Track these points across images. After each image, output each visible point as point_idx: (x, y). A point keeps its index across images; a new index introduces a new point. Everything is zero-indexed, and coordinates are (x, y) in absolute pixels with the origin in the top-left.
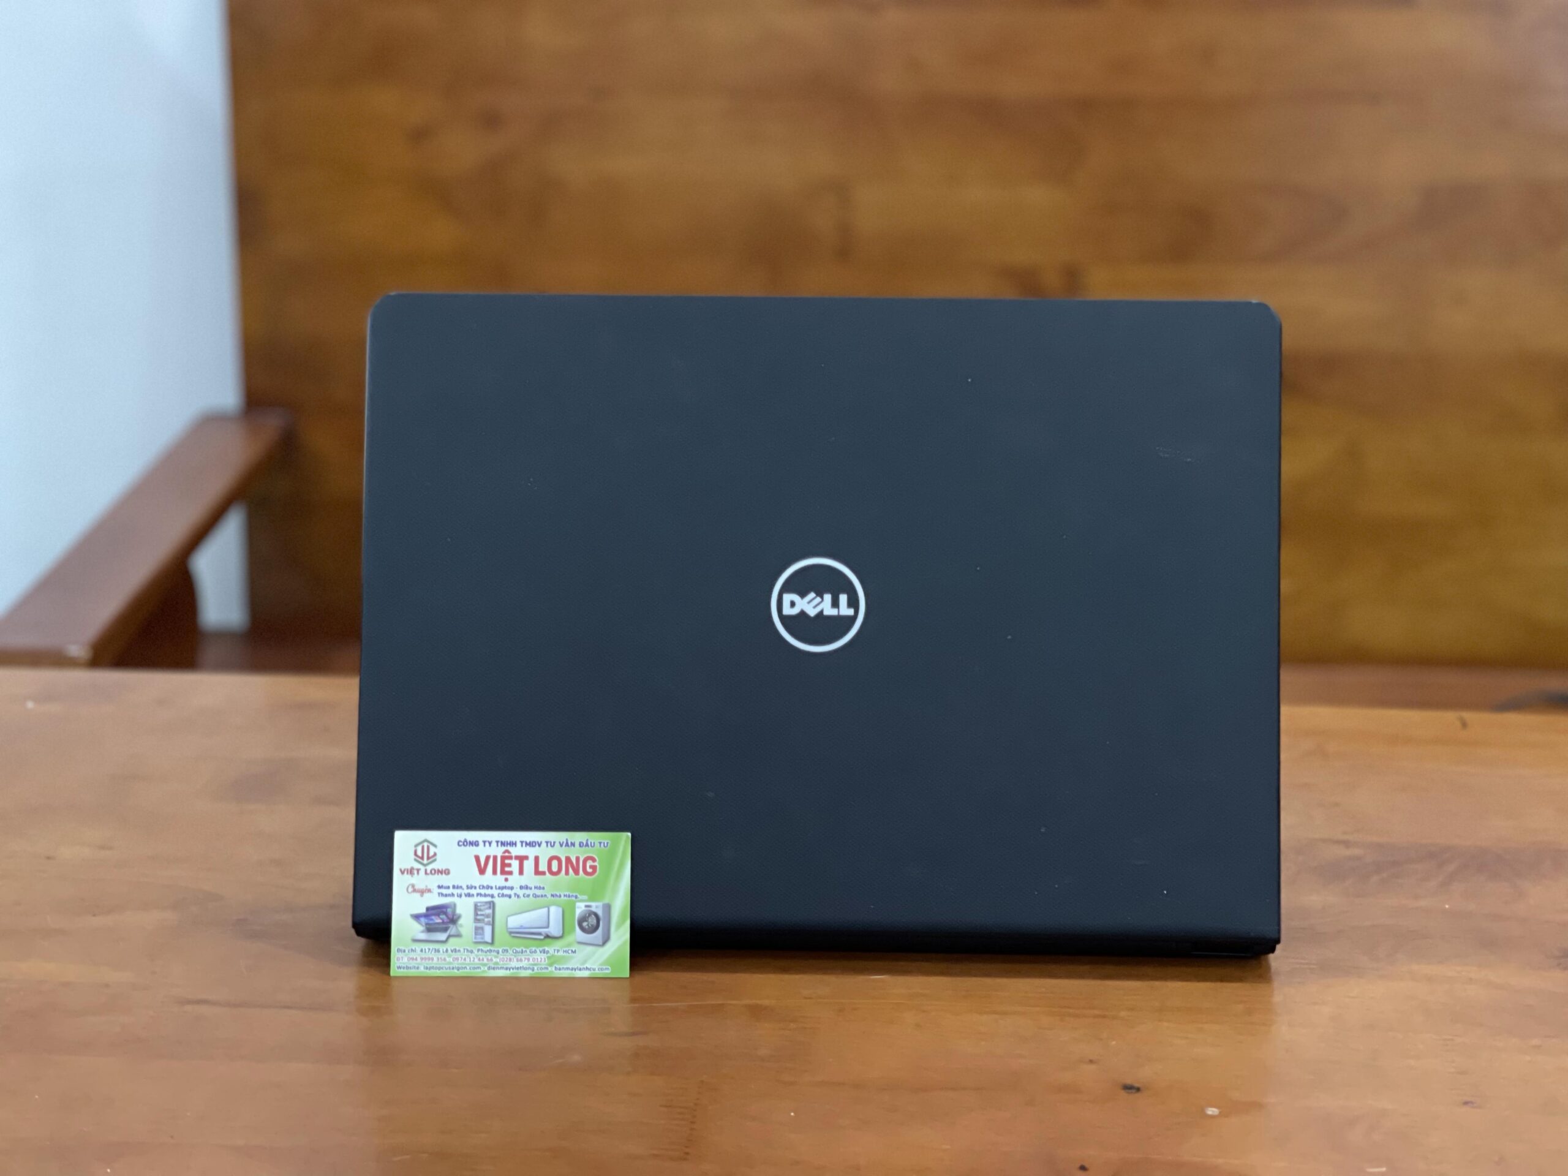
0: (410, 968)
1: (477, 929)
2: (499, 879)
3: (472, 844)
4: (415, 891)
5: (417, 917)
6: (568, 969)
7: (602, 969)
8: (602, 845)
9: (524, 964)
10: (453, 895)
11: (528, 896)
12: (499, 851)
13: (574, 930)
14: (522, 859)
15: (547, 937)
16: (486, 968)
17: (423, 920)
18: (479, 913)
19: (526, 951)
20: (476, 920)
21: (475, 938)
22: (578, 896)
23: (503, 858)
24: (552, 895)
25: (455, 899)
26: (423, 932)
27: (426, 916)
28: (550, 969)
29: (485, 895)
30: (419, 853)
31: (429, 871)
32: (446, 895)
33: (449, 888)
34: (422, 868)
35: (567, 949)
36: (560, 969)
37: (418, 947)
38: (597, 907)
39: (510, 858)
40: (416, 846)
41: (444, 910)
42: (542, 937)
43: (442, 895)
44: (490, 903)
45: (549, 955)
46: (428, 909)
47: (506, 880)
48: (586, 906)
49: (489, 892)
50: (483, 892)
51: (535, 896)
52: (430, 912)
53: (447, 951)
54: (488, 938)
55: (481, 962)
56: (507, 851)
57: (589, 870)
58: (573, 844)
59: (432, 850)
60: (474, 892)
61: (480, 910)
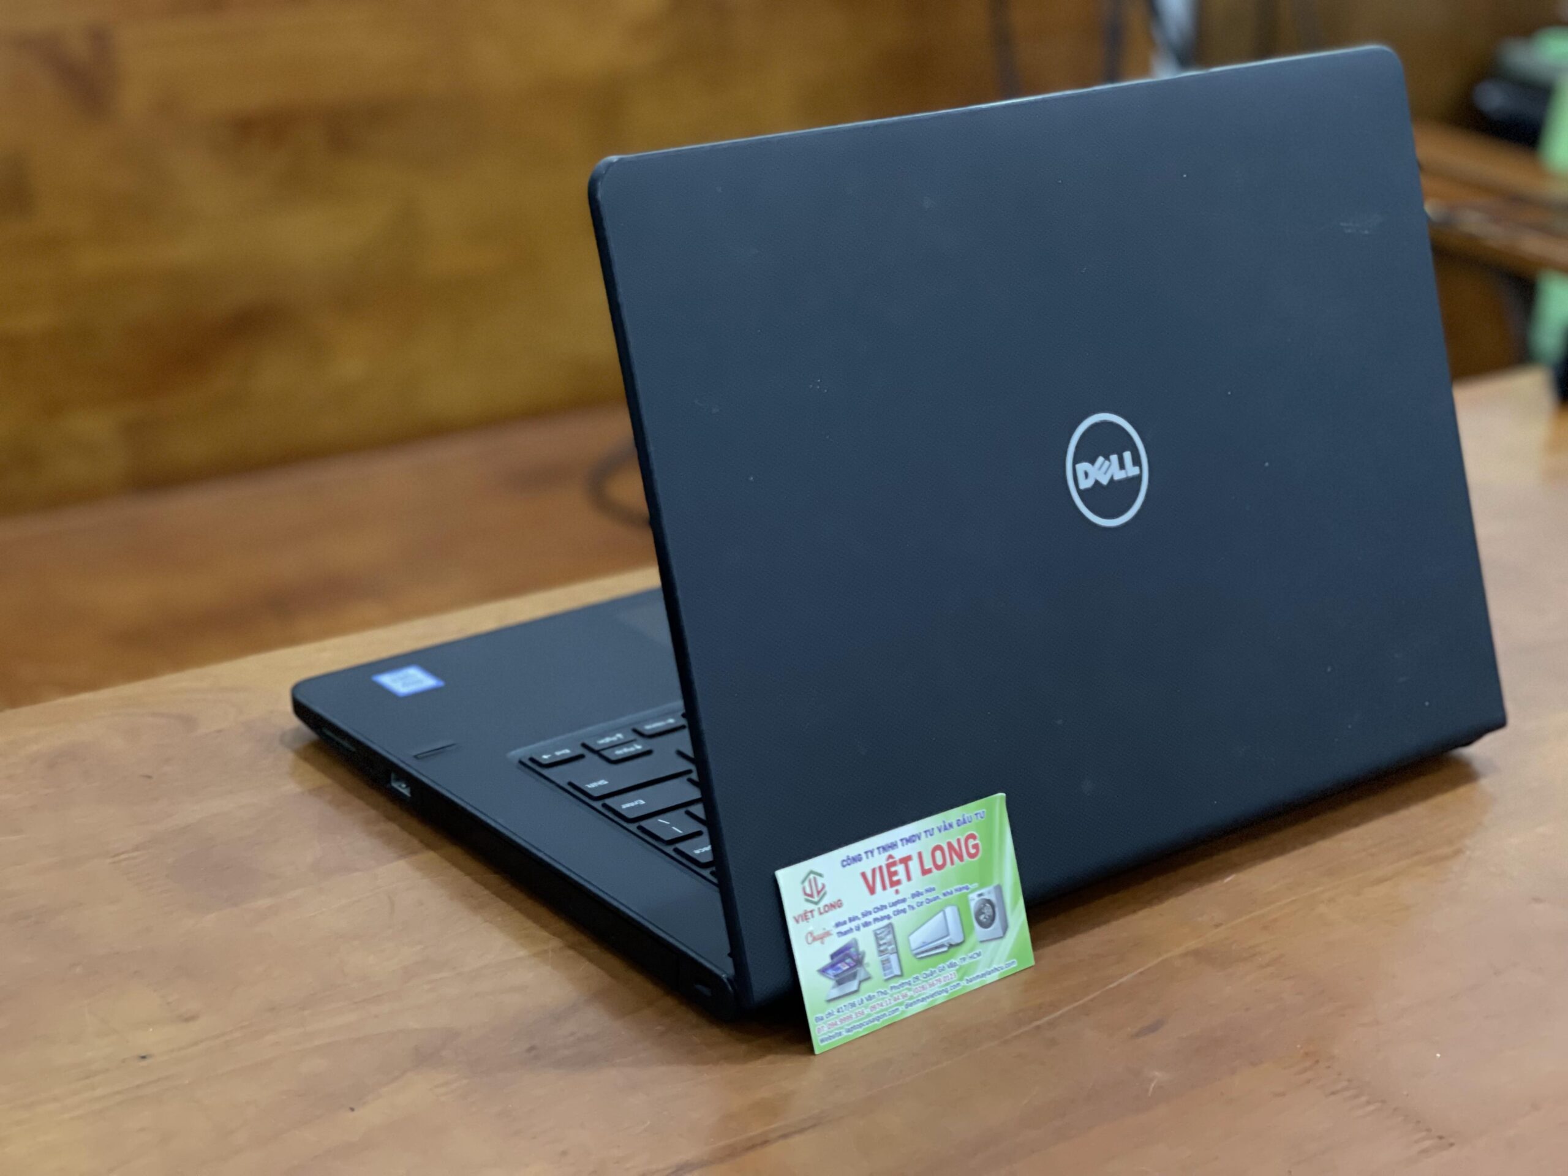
0: (832, 1038)
1: (883, 963)
2: (890, 894)
3: (854, 860)
4: (815, 939)
5: (823, 971)
6: (978, 977)
7: (1009, 965)
8: (978, 816)
9: (936, 989)
10: (851, 930)
11: (922, 904)
12: (881, 860)
13: (972, 928)
14: (906, 861)
15: (951, 946)
16: (903, 1007)
17: (831, 972)
18: (882, 942)
19: (935, 971)
20: (881, 952)
21: (885, 975)
22: (970, 886)
23: (889, 866)
24: (944, 895)
25: (855, 935)
26: (834, 987)
27: (832, 966)
28: (962, 984)
30: (808, 891)
31: (822, 910)
32: (845, 933)
33: (845, 922)
34: (815, 908)
35: (972, 954)
36: (971, 981)
37: (833, 1007)
38: (989, 893)
39: (894, 864)
40: (803, 882)
41: (848, 952)
42: (945, 949)
43: (841, 934)
44: (888, 926)
45: (957, 967)
46: (833, 956)
47: (897, 892)
48: (980, 895)
49: (884, 913)
50: (879, 914)
51: (929, 901)
52: (836, 959)
53: (862, 1000)
54: (897, 972)
55: (897, 1002)
56: (890, 857)
57: (973, 851)
58: (951, 826)
59: (820, 881)
60: (870, 919)
61: (882, 938)
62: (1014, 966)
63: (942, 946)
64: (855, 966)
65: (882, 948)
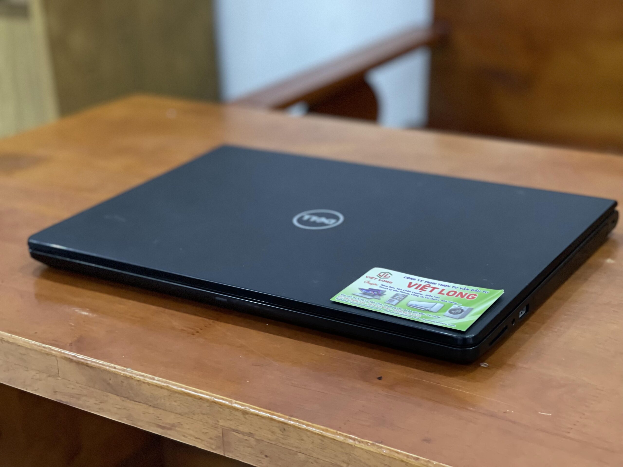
0: (343, 300)
1: (390, 300)
2: (417, 291)
3: (411, 279)
5: (361, 289)
6: (430, 321)
7: (450, 325)
8: (484, 292)
10: (387, 289)
11: (428, 298)
12: (423, 284)
13: (445, 311)
14: (434, 288)
16: (384, 310)
18: (396, 296)
19: (411, 311)
20: (393, 297)
22: (457, 303)
23: (424, 286)
24: (442, 301)
27: (366, 290)
28: (420, 319)
32: (384, 288)
33: (387, 286)
34: (379, 278)
36: (426, 320)
37: (353, 296)
38: (465, 308)
39: (429, 287)
40: (382, 272)
41: (378, 291)
43: (382, 287)
44: (405, 295)
45: (423, 315)
46: (370, 289)
47: (421, 291)
48: (458, 306)
49: (408, 293)
50: (404, 292)
51: (432, 299)
52: (370, 290)
54: (394, 303)
55: (383, 308)
56: (429, 285)
59: (389, 275)
60: (399, 291)
61: (398, 296)
62: (454, 327)
63: (425, 309)
64: (376, 295)
65: (394, 297)
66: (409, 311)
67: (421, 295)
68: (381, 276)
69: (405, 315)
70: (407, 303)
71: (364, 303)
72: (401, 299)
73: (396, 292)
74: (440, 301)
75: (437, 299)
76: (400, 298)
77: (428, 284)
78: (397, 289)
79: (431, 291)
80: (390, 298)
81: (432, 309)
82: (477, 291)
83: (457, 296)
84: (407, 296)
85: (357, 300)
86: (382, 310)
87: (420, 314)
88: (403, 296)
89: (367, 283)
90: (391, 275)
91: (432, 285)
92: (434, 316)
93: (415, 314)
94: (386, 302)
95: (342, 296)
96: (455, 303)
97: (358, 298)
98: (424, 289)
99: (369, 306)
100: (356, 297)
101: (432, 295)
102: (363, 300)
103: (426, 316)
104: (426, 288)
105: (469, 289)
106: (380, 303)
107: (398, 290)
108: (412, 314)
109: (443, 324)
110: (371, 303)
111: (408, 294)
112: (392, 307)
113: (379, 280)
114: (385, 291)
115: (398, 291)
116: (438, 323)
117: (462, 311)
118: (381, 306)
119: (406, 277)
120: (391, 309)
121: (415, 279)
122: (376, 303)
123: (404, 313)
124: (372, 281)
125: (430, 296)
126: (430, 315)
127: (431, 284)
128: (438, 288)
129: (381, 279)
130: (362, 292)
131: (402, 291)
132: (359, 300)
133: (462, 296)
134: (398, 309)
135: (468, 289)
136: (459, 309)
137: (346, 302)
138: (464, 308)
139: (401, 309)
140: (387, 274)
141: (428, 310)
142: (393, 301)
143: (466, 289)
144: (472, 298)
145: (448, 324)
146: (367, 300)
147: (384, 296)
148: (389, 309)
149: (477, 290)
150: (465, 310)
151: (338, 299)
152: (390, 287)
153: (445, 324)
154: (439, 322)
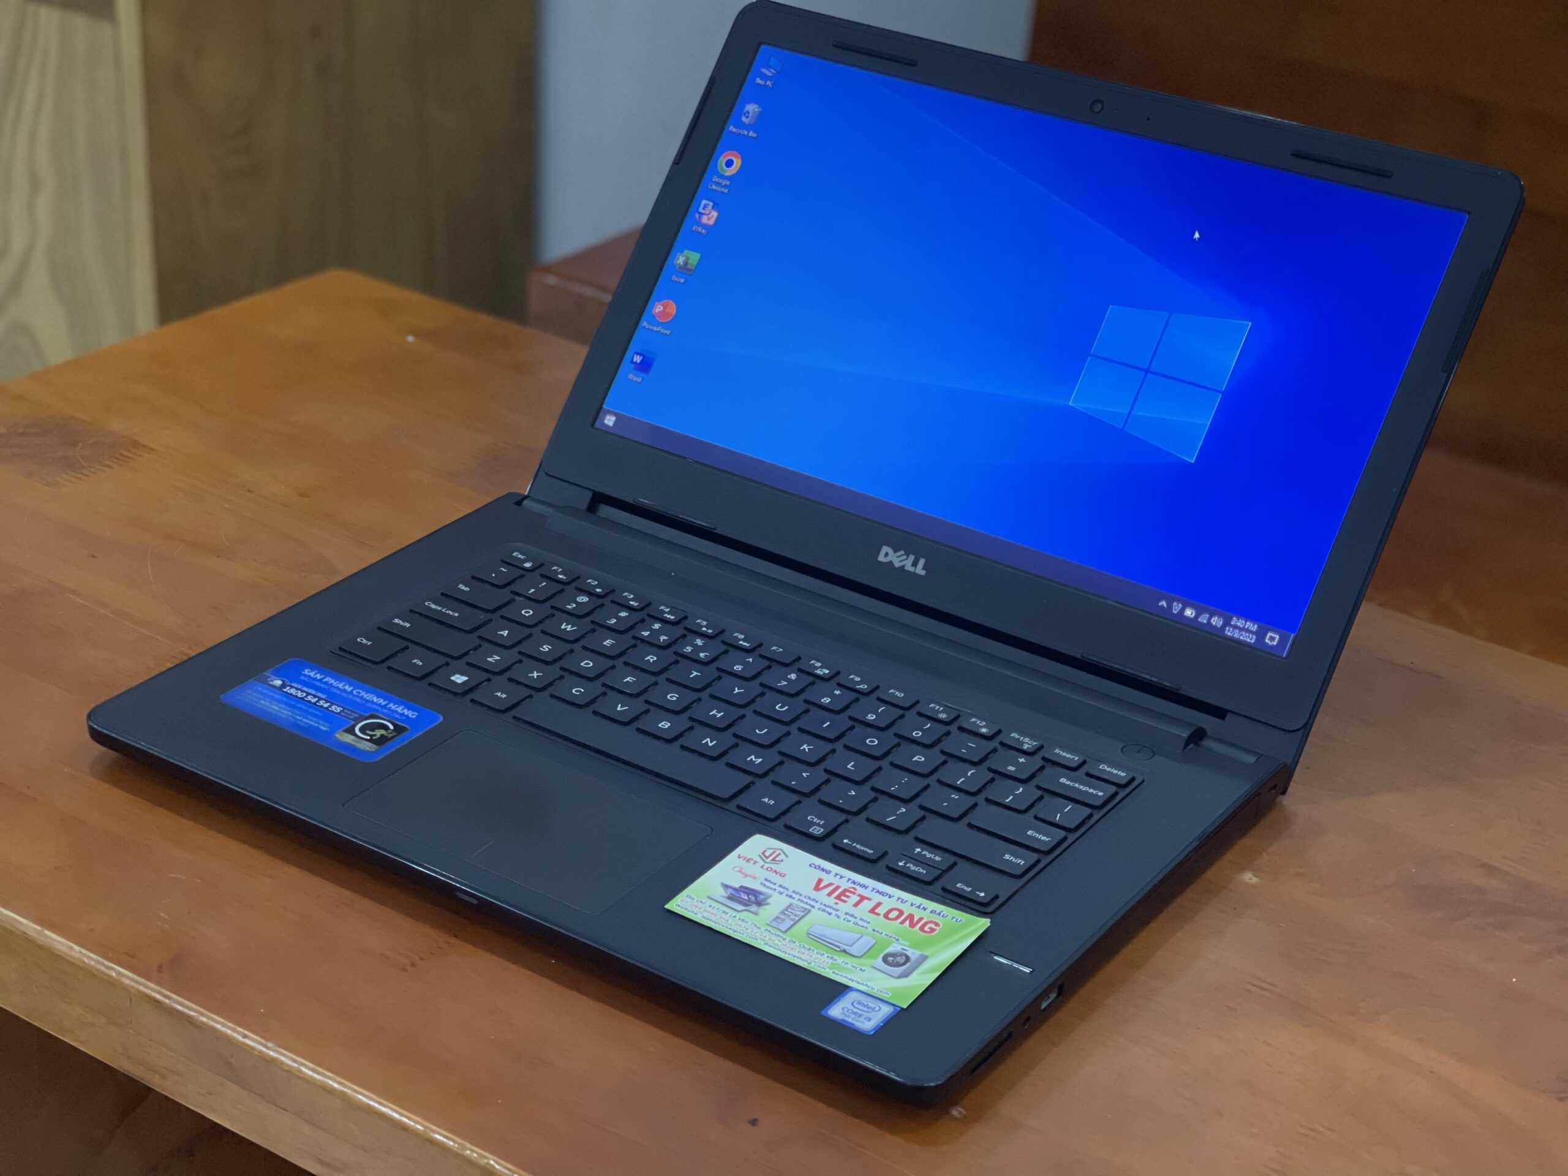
0: (689, 911)
1: (777, 918)
2: (831, 901)
3: (823, 870)
5: (726, 887)
6: (845, 977)
7: (881, 992)
8: (955, 919)
9: (805, 957)
10: (775, 890)
11: (849, 921)
12: (845, 885)
13: (875, 957)
14: (862, 898)
16: (763, 943)
17: (731, 891)
18: (789, 910)
19: (813, 951)
20: (783, 913)
21: (771, 922)
22: (900, 939)
23: (845, 890)
24: (873, 929)
25: (775, 895)
26: (724, 897)
27: (735, 889)
28: (827, 970)
29: (806, 903)
30: (767, 854)
31: (765, 867)
32: (768, 887)
33: (775, 884)
34: (762, 863)
35: (857, 966)
36: (837, 974)
37: (708, 902)
39: (854, 893)
40: (769, 849)
41: (757, 894)
42: (838, 949)
43: (764, 885)
44: (806, 909)
45: (835, 962)
46: (742, 887)
47: (836, 903)
48: (902, 948)
49: (813, 903)
50: (805, 900)
51: (856, 924)
52: (743, 890)
53: (735, 916)
54: (783, 928)
55: (762, 937)
56: (855, 889)
59: (782, 857)
60: (797, 897)
61: (793, 910)
62: (887, 995)
63: (839, 947)
64: (753, 902)
65: (786, 912)
66: (809, 949)
67: (837, 913)
68: (767, 858)
69: (801, 959)
70: (808, 930)
71: (727, 921)
72: (797, 919)
73: (789, 901)
74: (870, 930)
75: (865, 924)
76: (796, 915)
77: (853, 885)
78: (794, 892)
79: (856, 905)
80: (778, 914)
81: (852, 950)
82: (942, 914)
83: (902, 923)
84: (809, 911)
85: (715, 911)
86: (759, 941)
87: (829, 959)
88: (804, 912)
89: (739, 871)
90: (787, 856)
91: (860, 891)
92: (854, 967)
93: (819, 956)
94: (768, 922)
95: (688, 899)
96: (897, 940)
97: (718, 909)
98: (843, 898)
99: (735, 929)
100: (714, 904)
101: (856, 915)
102: (727, 913)
103: (839, 964)
104: (848, 897)
105: (927, 909)
106: (758, 925)
107: (794, 895)
108: (814, 956)
109: (868, 987)
110: (740, 921)
111: (813, 907)
112: (779, 935)
113: (762, 867)
114: (770, 896)
115: (794, 898)
116: (859, 983)
117: (908, 959)
118: (758, 930)
119: (814, 865)
120: (776, 942)
121: (828, 872)
122: (750, 923)
123: (799, 952)
124: (749, 868)
125: (852, 916)
126: (847, 963)
127: (858, 887)
128: (869, 899)
129: (766, 866)
130: (727, 893)
131: (802, 898)
132: (720, 912)
133: (912, 925)
134: (789, 941)
135: (924, 909)
136: (901, 955)
137: (693, 914)
138: (913, 954)
139: (794, 942)
140: (779, 854)
141: (845, 951)
142: (783, 920)
143: (922, 907)
144: (929, 930)
145: (876, 989)
146: (734, 913)
147: (765, 907)
148: (773, 940)
149: (942, 911)
150: (913, 958)
151: (679, 906)
152: (780, 886)
153: (872, 988)
154: (861, 982)
